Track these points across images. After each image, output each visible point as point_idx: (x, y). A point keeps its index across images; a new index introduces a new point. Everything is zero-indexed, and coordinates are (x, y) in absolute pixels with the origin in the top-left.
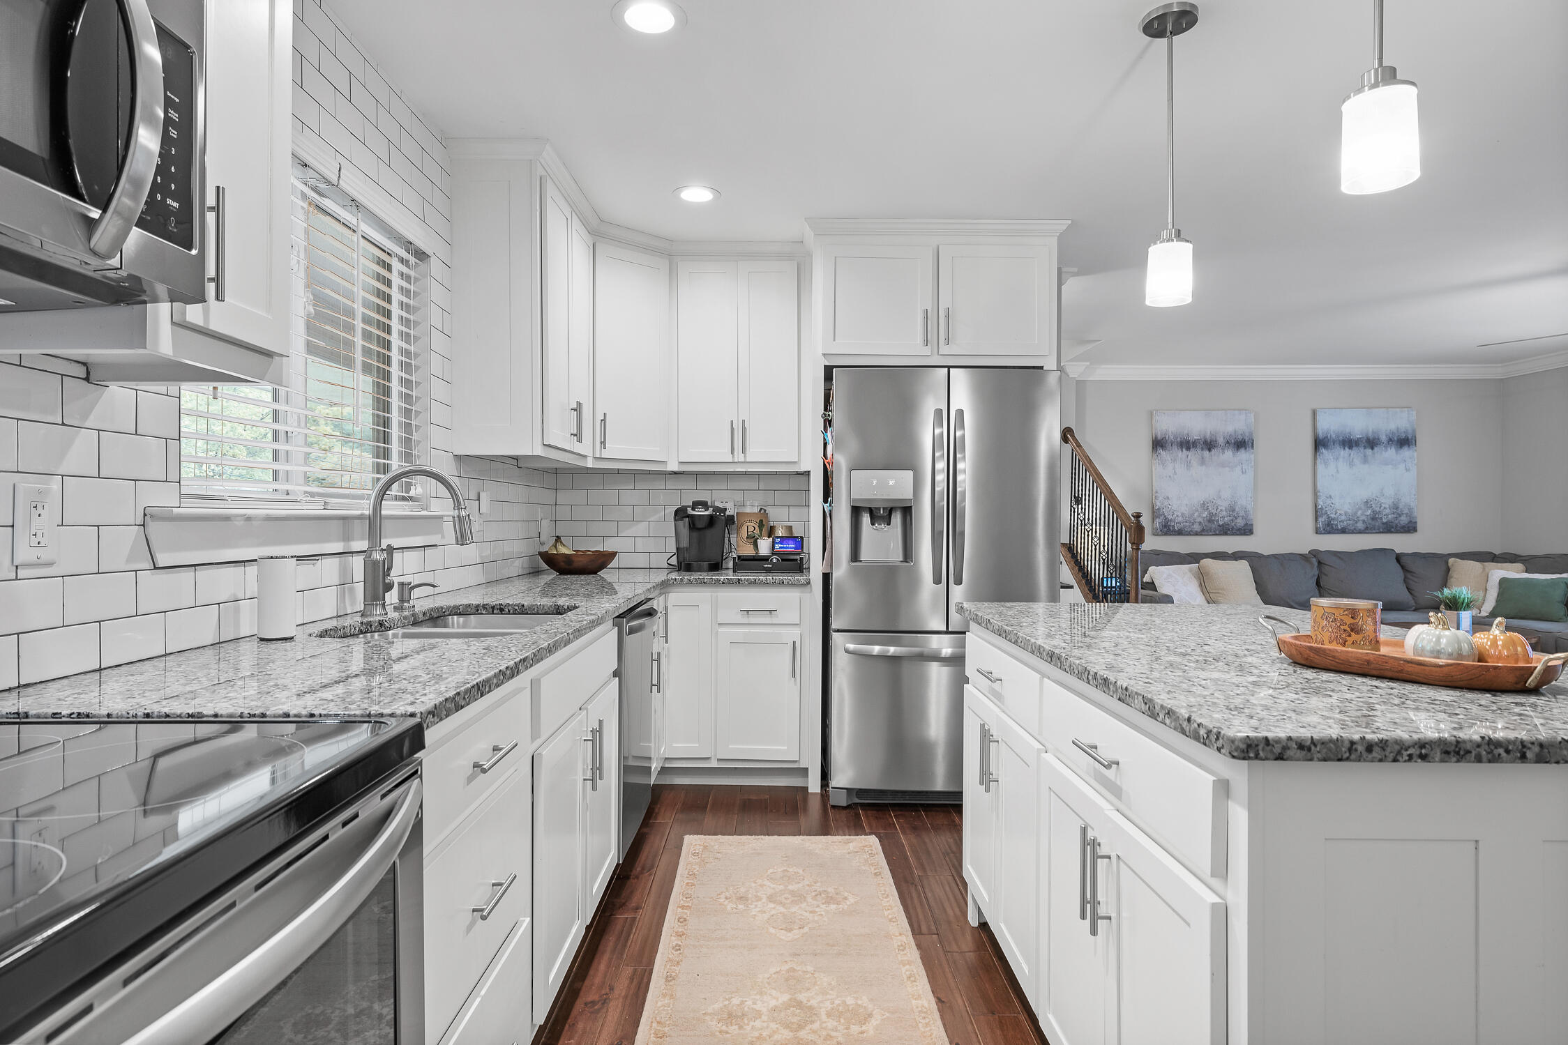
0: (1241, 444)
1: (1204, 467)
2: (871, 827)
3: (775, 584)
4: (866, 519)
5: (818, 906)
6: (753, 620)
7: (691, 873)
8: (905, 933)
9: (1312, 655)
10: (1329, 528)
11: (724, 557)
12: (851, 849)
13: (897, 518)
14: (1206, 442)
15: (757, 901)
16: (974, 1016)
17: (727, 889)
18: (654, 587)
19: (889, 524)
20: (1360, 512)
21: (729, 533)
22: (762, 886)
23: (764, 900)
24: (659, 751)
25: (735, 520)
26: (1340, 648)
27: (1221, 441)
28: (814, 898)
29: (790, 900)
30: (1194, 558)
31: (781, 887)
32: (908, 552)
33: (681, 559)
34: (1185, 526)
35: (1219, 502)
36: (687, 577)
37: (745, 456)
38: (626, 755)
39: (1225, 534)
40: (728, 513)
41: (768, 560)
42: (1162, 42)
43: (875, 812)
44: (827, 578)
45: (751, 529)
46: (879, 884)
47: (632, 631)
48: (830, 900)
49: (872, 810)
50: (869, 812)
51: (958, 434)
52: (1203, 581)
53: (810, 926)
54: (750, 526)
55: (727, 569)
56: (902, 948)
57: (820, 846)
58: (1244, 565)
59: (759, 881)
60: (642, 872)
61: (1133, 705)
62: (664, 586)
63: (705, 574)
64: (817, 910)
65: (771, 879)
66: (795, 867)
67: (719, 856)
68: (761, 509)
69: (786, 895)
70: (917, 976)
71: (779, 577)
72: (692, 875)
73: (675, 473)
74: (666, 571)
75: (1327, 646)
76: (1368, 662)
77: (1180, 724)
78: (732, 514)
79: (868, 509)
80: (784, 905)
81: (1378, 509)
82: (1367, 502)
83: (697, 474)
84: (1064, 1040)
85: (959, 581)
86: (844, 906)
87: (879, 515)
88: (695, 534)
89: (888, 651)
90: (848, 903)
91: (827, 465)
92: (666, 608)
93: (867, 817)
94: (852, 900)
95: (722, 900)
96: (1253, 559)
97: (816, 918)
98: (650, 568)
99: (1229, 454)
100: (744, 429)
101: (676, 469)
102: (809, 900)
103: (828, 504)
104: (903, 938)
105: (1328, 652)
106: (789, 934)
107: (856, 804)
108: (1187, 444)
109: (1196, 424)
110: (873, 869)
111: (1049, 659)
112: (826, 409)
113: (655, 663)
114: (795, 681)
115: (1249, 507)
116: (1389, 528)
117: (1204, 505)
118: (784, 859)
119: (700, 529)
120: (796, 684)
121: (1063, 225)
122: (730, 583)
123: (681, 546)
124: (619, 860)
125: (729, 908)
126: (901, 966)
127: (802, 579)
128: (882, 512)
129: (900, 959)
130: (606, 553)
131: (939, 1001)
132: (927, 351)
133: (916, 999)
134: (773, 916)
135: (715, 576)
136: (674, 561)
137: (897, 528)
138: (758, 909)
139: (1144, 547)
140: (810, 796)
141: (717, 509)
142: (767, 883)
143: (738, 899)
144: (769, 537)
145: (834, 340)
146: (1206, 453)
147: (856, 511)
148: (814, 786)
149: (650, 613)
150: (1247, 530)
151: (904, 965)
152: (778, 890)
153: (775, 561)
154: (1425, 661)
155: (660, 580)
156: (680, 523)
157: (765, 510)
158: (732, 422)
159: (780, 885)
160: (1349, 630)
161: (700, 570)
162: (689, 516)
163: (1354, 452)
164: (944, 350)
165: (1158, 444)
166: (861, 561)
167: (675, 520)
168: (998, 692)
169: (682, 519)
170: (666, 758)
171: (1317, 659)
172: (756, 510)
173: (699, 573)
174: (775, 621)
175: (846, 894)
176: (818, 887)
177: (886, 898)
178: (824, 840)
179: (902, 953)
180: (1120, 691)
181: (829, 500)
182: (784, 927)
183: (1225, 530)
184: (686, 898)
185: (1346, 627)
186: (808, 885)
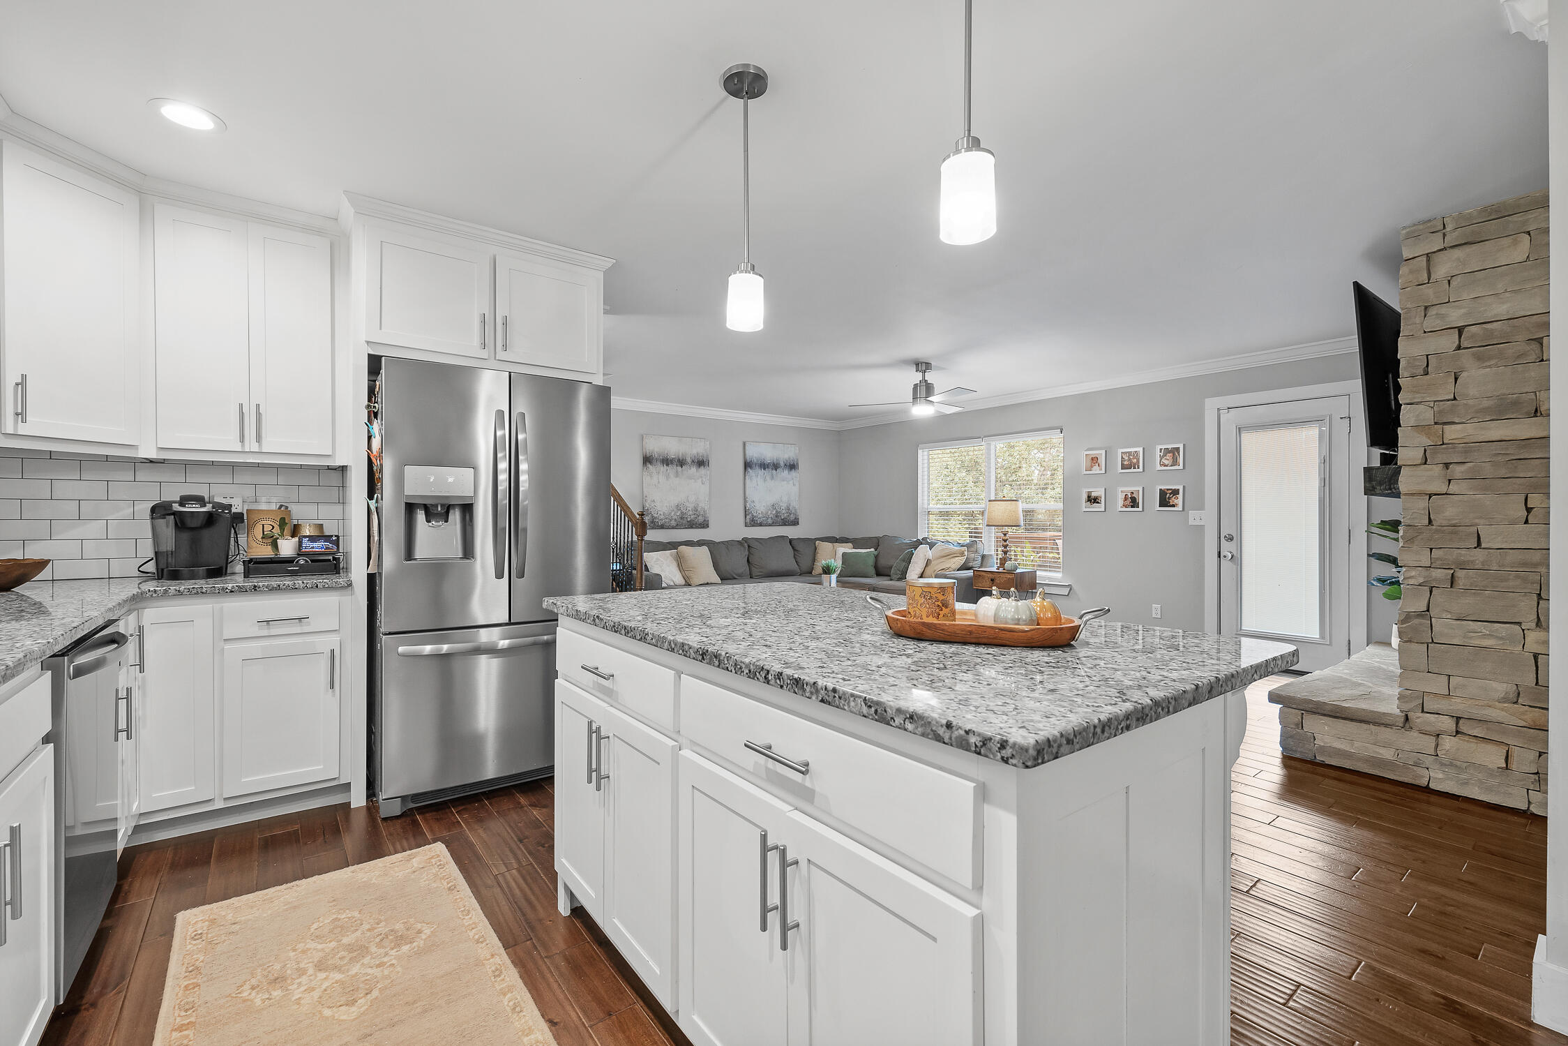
0: (701, 463)
1: (678, 479)
2: (432, 831)
3: (306, 588)
4: (420, 516)
5: (386, 954)
6: (274, 631)
7: (190, 969)
8: (497, 952)
9: (924, 629)
11: (230, 560)
12: (416, 865)
13: (456, 516)
14: (679, 460)
15: (300, 976)
16: (591, 1027)
17: (252, 974)
18: (119, 604)
19: (446, 521)
20: (769, 512)
21: (235, 532)
22: (304, 952)
23: (311, 971)
24: (130, 807)
25: (245, 518)
26: (936, 621)
27: (689, 460)
28: (379, 945)
29: (348, 959)
30: (673, 545)
31: (333, 944)
32: (468, 550)
33: (162, 565)
34: (666, 522)
35: (687, 504)
36: (173, 586)
37: (260, 446)
38: (70, 822)
39: (692, 527)
40: (234, 510)
41: (292, 562)
42: (739, 102)
43: (434, 813)
44: (372, 579)
45: (268, 528)
46: (456, 899)
47: (80, 672)
48: (400, 940)
49: (431, 812)
50: (427, 815)
51: (520, 437)
52: (681, 563)
53: (379, 986)
54: (269, 525)
55: (234, 574)
56: (498, 973)
57: (377, 873)
58: (705, 549)
59: (300, 946)
60: (102, 994)
61: (846, 708)
62: (137, 601)
63: (203, 581)
64: (385, 960)
65: (318, 938)
66: (347, 911)
67: (237, 927)
68: (281, 506)
69: (343, 953)
70: (523, 1005)
71: (311, 580)
72: (194, 970)
73: (151, 461)
74: (138, 581)
75: (926, 620)
76: (971, 632)
77: (932, 730)
78: (239, 510)
79: (422, 506)
80: (337, 968)
81: (779, 510)
82: (773, 505)
83: (186, 464)
84: (717, 1042)
85: (521, 575)
86: (419, 943)
87: (435, 512)
88: (185, 536)
89: (442, 649)
90: (424, 937)
91: (374, 460)
92: (141, 629)
93: (426, 820)
94: (427, 931)
95: (245, 994)
96: (709, 544)
97: (386, 972)
98: (109, 578)
99: (694, 470)
100: (259, 415)
101: (153, 455)
102: (373, 949)
103: (374, 501)
104: (497, 960)
105: (938, 626)
106: (354, 1009)
107: (412, 809)
108: (666, 461)
109: (672, 447)
110: (445, 884)
111: (700, 658)
112: (370, 400)
113: (123, 703)
114: (334, 692)
115: (706, 508)
116: (785, 523)
117: (678, 505)
118: (331, 904)
119: (192, 529)
120: (334, 695)
121: (609, 263)
122: (242, 590)
123: (163, 548)
124: (57, 999)
125: (258, 1002)
126: (502, 997)
127: (342, 580)
128: (439, 509)
129: (498, 988)
130: (26, 562)
131: (552, 1023)
132: (484, 354)
133: (527, 1035)
134: (325, 990)
135: (218, 583)
136: (151, 567)
137: (456, 525)
138: (303, 989)
139: (646, 538)
140: (352, 813)
141: (217, 505)
142: (312, 945)
143: (270, 983)
144: (293, 536)
145: (381, 329)
146: (679, 468)
147: (410, 508)
148: (358, 798)
149: (117, 640)
150: (704, 525)
151: (505, 995)
152: (327, 951)
153: (302, 562)
154: (1015, 628)
155: (130, 594)
156: (161, 522)
157: (287, 508)
158: (241, 406)
159: (330, 941)
160: (941, 605)
161: (193, 577)
162: (174, 513)
163: (766, 472)
164: (501, 355)
165: (647, 460)
166: (415, 559)
167: (152, 518)
168: (609, 688)
169: (163, 516)
170: (141, 814)
171: (929, 633)
172: (274, 507)
173: (193, 581)
174: (306, 629)
175: (419, 926)
176: (382, 928)
177: (467, 915)
178: (381, 865)
179: (499, 979)
180: (823, 692)
181: (376, 496)
182: (343, 1001)
183: (692, 525)
184: (186, 1011)
185: (939, 603)
186: (369, 930)
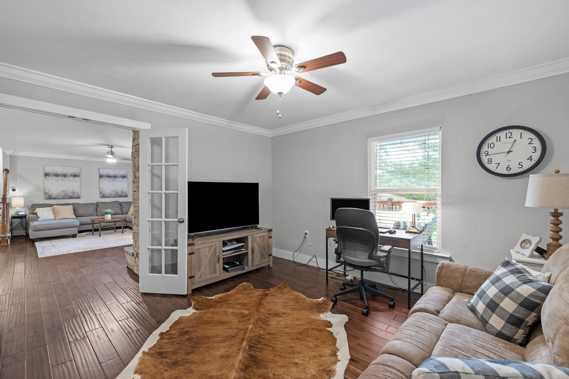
0: (75, 176)
1: (63, 181)
10: (104, 196)
14: (63, 175)
20: (112, 193)
27: (69, 175)
34: (56, 197)
35: (68, 191)
52: (55, 211)
58: (71, 206)
81: (117, 192)
82: (114, 190)
96: (76, 204)
109: (60, 170)
115: (78, 192)
116: (120, 196)
117: (63, 191)
146: (64, 178)
150: (78, 198)
163: (110, 179)
165: (46, 175)
183: (71, 198)
